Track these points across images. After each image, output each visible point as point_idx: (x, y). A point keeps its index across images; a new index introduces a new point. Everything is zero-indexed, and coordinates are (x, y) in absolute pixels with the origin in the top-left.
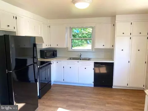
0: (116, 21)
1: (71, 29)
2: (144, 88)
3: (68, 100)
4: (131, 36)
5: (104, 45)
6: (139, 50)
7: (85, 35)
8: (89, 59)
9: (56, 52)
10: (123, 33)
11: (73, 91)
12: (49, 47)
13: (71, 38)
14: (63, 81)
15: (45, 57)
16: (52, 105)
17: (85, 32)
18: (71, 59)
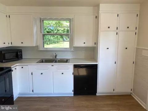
0: (100, 11)
1: (42, 21)
2: (132, 92)
4: (118, 31)
5: (85, 43)
6: (126, 48)
7: (60, 31)
8: (67, 61)
9: (21, 52)
10: (109, 27)
12: (10, 45)
13: (43, 33)
14: (32, 93)
15: (4, 61)
17: (60, 29)
18: (42, 62)
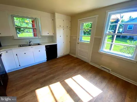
2: (69, 53)
3: (37, 80)
5: (48, 33)
10: (60, 26)
11: (33, 70)
13: (15, 27)
14: (19, 67)
16: (26, 93)
